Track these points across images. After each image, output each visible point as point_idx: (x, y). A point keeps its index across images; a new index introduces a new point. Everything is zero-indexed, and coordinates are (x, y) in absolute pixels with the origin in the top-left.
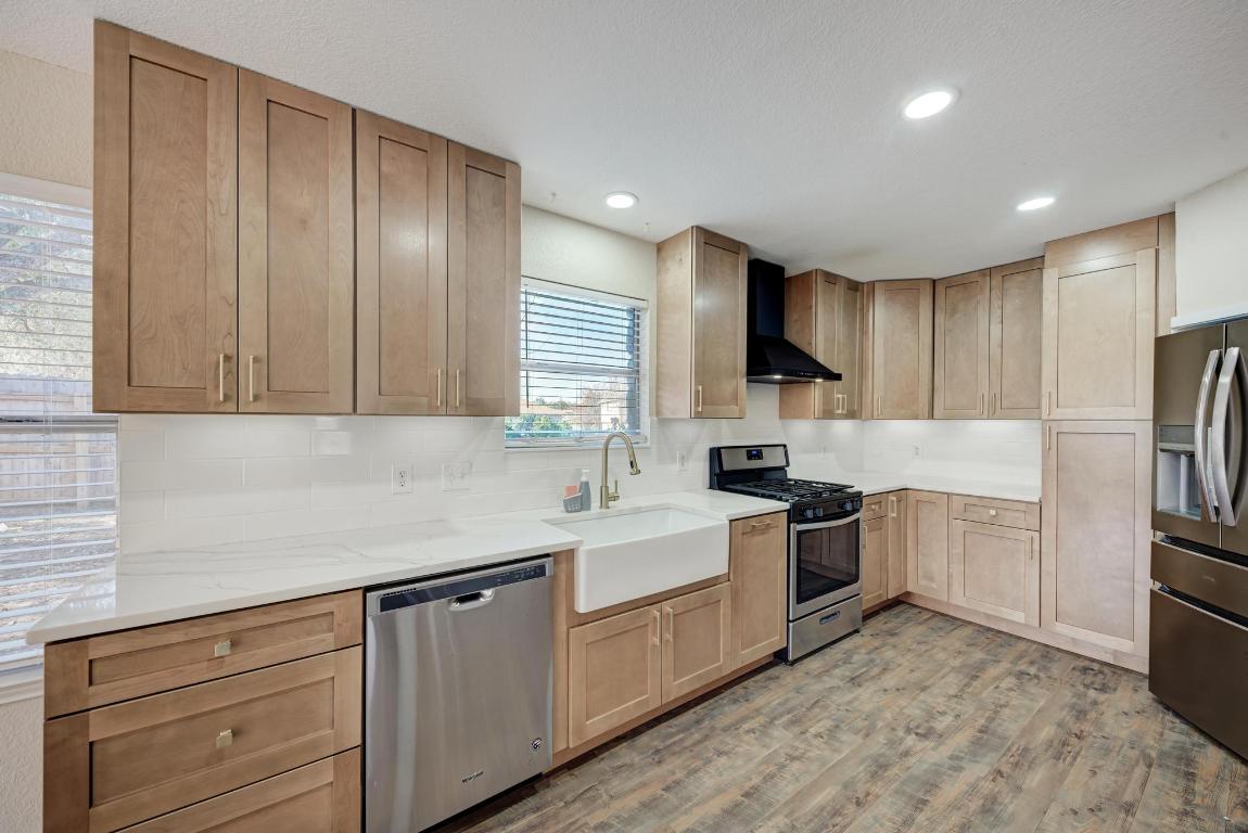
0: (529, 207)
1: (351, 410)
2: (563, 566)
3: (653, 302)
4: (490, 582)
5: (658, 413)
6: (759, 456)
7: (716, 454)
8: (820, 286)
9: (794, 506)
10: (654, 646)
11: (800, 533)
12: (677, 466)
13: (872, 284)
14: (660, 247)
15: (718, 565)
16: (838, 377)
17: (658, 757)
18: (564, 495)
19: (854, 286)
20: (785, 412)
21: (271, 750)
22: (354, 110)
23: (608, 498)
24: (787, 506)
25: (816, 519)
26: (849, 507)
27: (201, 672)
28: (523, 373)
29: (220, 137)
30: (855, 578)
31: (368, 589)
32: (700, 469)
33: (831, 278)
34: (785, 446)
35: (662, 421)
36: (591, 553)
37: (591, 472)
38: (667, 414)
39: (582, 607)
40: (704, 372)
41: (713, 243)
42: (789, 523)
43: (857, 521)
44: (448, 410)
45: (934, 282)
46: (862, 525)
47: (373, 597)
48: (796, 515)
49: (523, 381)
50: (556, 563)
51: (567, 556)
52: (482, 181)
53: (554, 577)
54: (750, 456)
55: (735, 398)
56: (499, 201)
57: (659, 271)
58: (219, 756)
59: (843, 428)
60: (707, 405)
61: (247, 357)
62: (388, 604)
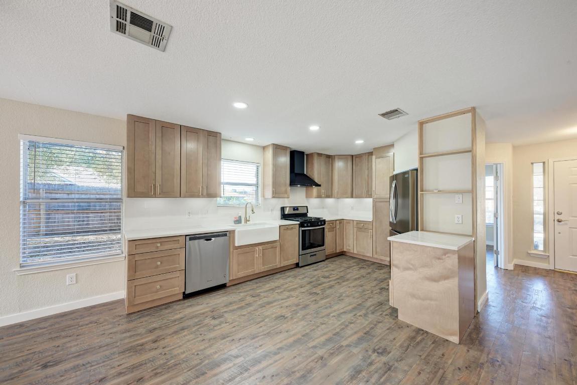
0: (223, 139)
1: (179, 196)
2: (232, 235)
3: (262, 163)
4: (214, 236)
5: (264, 197)
6: (297, 209)
7: (283, 209)
8: (316, 157)
9: (301, 223)
10: (256, 257)
11: (303, 231)
12: (270, 212)
13: (334, 156)
14: (264, 148)
15: (276, 237)
16: (320, 186)
17: (257, 283)
18: (234, 219)
19: (329, 157)
20: (308, 196)
21: (167, 267)
22: (181, 126)
23: (247, 221)
24: (299, 223)
25: (308, 227)
26: (320, 224)
27: (154, 249)
28: (222, 186)
29: (152, 136)
30: (323, 245)
31: (186, 236)
32: (278, 213)
33: (320, 155)
34: (307, 207)
35: (265, 199)
36: (239, 231)
37: (241, 213)
38: (266, 197)
39: (237, 245)
40: (275, 184)
41: (278, 148)
42: (299, 227)
43: (324, 228)
44: (203, 196)
45: (352, 156)
46: (326, 230)
47: (188, 237)
48: (301, 225)
49: (222, 188)
50: (230, 233)
51: (234, 231)
52: (211, 139)
53: (230, 237)
54: (294, 210)
55: (286, 192)
56: (216, 143)
57: (264, 154)
58: (157, 267)
59: (330, 201)
60: (276, 194)
61: (158, 185)
62: (191, 239)
